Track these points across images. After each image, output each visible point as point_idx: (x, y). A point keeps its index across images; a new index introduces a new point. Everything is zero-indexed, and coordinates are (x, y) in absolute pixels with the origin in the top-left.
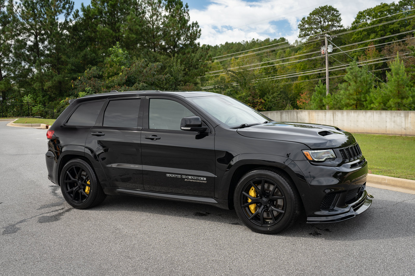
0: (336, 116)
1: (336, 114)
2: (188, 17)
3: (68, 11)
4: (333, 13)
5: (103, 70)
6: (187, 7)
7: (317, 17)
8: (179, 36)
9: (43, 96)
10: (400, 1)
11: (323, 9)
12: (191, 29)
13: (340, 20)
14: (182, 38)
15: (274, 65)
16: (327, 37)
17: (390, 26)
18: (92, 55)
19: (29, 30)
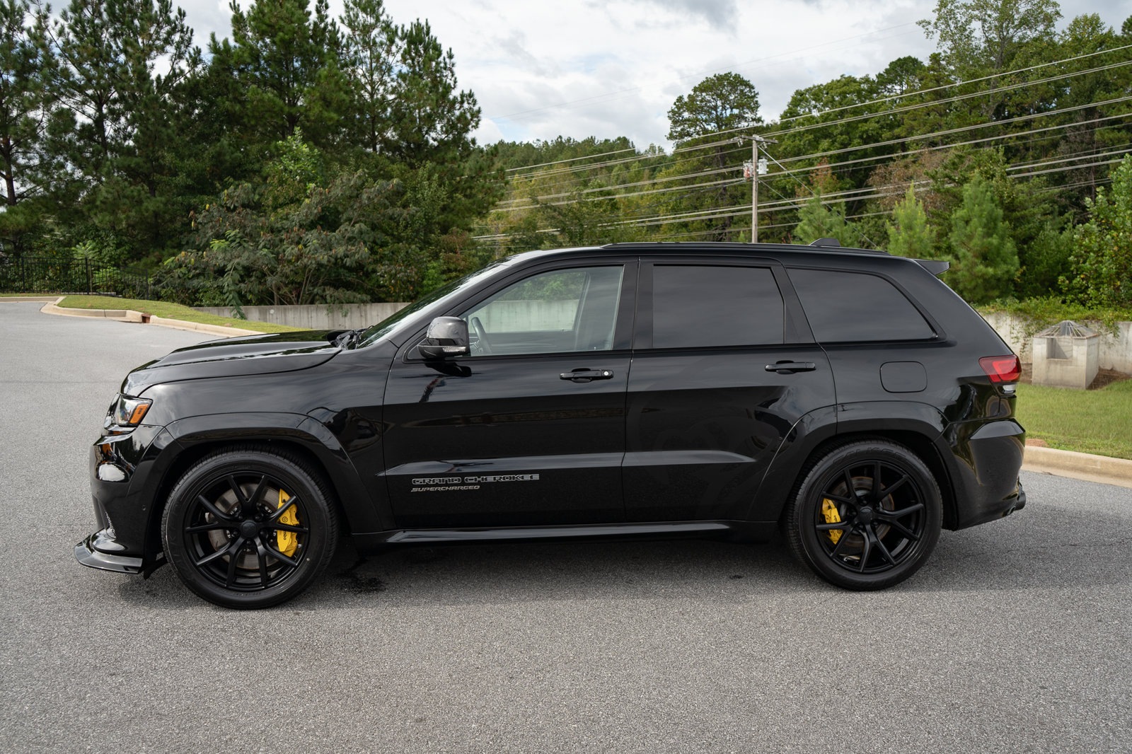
2: (453, 79)
3: (178, 48)
4: (742, 91)
5: (262, 189)
6: (451, 57)
7: (708, 98)
8: (429, 121)
9: (119, 245)
10: (880, 74)
11: (720, 79)
12: (457, 106)
13: (758, 107)
14: (439, 127)
15: (613, 197)
16: (757, 141)
17: (860, 125)
18: (234, 156)
19: (81, 90)
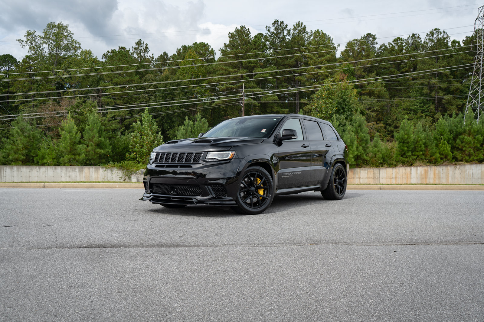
0: (3, 171)
1: (4, 170)
